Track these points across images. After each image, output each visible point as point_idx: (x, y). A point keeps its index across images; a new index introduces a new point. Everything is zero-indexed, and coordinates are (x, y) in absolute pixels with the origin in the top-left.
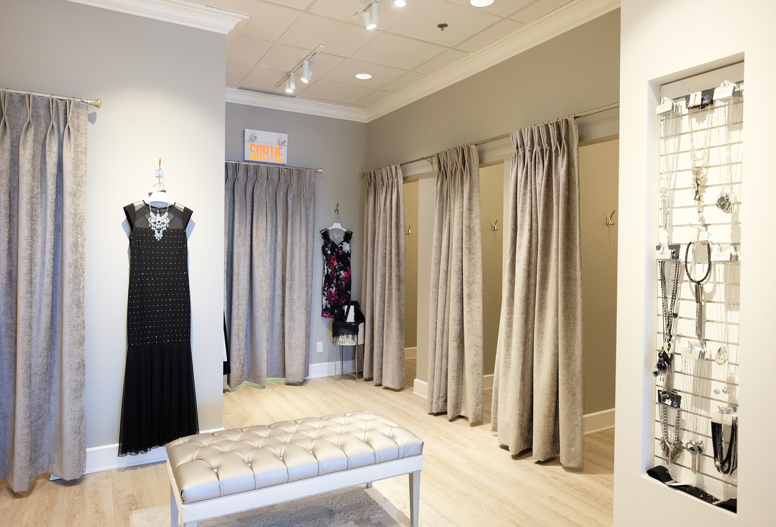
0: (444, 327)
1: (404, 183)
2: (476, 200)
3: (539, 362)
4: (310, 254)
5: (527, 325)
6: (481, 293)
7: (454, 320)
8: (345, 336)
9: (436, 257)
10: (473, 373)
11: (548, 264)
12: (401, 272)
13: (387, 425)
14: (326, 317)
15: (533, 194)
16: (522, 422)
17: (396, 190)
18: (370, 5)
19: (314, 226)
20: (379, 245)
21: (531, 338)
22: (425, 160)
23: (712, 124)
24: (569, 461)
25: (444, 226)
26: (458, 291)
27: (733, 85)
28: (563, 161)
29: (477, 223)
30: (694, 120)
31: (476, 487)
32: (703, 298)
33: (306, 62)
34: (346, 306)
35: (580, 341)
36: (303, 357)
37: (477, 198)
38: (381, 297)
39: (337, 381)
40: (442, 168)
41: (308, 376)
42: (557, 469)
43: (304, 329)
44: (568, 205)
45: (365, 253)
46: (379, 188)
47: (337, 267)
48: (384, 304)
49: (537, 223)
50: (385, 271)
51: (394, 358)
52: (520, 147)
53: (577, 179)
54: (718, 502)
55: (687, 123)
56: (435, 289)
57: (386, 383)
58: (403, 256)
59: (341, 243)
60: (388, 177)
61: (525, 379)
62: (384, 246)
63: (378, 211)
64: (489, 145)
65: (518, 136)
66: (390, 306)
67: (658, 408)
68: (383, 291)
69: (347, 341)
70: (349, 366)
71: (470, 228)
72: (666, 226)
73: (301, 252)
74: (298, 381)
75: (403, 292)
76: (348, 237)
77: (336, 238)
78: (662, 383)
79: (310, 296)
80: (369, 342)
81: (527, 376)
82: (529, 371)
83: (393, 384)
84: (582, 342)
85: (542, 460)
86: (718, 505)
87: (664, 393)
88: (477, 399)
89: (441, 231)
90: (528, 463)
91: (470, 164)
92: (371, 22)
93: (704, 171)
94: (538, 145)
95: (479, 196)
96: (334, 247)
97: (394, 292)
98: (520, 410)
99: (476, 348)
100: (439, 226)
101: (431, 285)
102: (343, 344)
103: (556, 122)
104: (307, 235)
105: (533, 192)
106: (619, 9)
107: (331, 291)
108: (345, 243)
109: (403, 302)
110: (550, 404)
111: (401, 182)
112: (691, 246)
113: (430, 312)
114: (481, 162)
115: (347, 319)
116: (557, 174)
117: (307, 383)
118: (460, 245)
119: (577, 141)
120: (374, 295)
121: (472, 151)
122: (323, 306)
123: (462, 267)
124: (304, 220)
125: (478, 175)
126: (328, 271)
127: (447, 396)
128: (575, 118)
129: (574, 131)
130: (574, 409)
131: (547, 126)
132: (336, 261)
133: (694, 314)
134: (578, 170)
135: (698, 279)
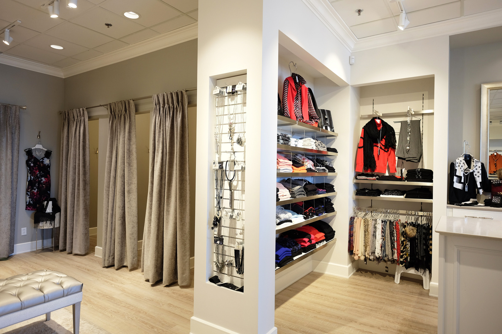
0: (113, 212)
1: (89, 120)
2: (133, 134)
3: (167, 229)
4: (15, 166)
5: (160, 208)
6: (137, 190)
7: (119, 207)
8: (44, 222)
9: (108, 168)
10: (131, 238)
11: (172, 172)
12: (87, 178)
13: (58, 277)
14: (29, 210)
15: (164, 132)
16: (157, 264)
17: (83, 125)
18: (53, 2)
19: (19, 146)
20: (71, 160)
21: (162, 215)
22: (102, 107)
23: (237, 102)
24: (182, 282)
25: (113, 149)
26: (122, 189)
27: (243, 84)
28: (179, 114)
29: (134, 148)
30: (230, 99)
31: (125, 307)
32: (233, 188)
33: (7, 31)
34: (46, 202)
35: (188, 215)
36: (8, 240)
37: (134, 133)
38: (72, 194)
39: (38, 254)
40: (113, 113)
41: (13, 253)
42: (177, 288)
43: (9, 219)
44: (182, 139)
45: (61, 166)
46: (71, 122)
47: (38, 175)
48: (74, 199)
49: (166, 149)
50: (75, 177)
51: (81, 234)
52: (158, 104)
53: (187, 125)
54: (238, 288)
55: (227, 100)
56: (107, 188)
57: (76, 251)
58: (89, 168)
59: (43, 159)
60: (77, 116)
61: (159, 239)
62: (75, 161)
63: (71, 138)
64: (141, 102)
65: (156, 98)
66: (78, 201)
67: (215, 246)
68: (74, 190)
69: (46, 225)
70: (49, 243)
71: (129, 151)
72: (217, 152)
73: (7, 165)
74: (4, 257)
75: (88, 191)
76: (48, 154)
77: (38, 155)
78: (216, 233)
79: (15, 196)
80: (63, 225)
81: (160, 237)
82: (161, 234)
83: (80, 251)
84: (190, 215)
85: (168, 284)
86: (237, 290)
87: (217, 237)
88: (133, 254)
89: (111, 152)
90: (160, 287)
91: (130, 112)
92: (53, 13)
93: (233, 126)
94: (167, 104)
95: (136, 132)
96: (36, 161)
97: (81, 191)
98: (155, 257)
99: (133, 223)
100: (110, 149)
101: (105, 186)
102: (43, 228)
103: (176, 92)
104: (12, 152)
105: (164, 131)
106: (197, 39)
107: (33, 192)
108: (46, 159)
109: (88, 197)
110: (172, 252)
111: (87, 119)
112: (228, 163)
113: (104, 203)
114: (137, 111)
115: (46, 210)
116: (177, 121)
117: (12, 258)
118: (123, 161)
119: (187, 104)
120: (67, 194)
121: (131, 104)
122: (26, 203)
123: (124, 174)
124: (9, 142)
125: (135, 119)
126: (31, 178)
127: (114, 255)
128: (186, 91)
129: (185, 98)
130: (185, 253)
131: (171, 94)
132: (38, 171)
133: (229, 197)
134: (188, 120)
135: (231, 179)
